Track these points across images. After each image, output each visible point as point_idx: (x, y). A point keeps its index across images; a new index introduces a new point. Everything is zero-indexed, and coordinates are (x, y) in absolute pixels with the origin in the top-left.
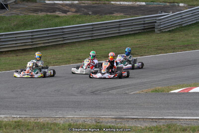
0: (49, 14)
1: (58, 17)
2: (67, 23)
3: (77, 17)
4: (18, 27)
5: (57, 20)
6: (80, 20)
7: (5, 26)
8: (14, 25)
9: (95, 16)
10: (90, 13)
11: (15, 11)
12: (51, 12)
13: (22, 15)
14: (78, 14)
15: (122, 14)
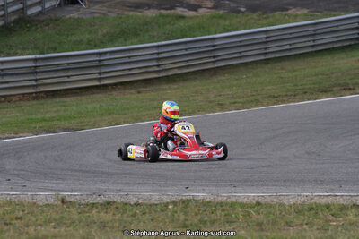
0: (163, 12)
1: (183, 17)
2: (202, 28)
3: (221, 17)
4: (112, 39)
5: (182, 23)
6: (227, 23)
7: (87, 36)
8: (104, 36)
9: (255, 16)
10: (243, 9)
11: (97, 7)
12: (166, 9)
13: (113, 15)
14: (221, 12)
15: (306, 11)
